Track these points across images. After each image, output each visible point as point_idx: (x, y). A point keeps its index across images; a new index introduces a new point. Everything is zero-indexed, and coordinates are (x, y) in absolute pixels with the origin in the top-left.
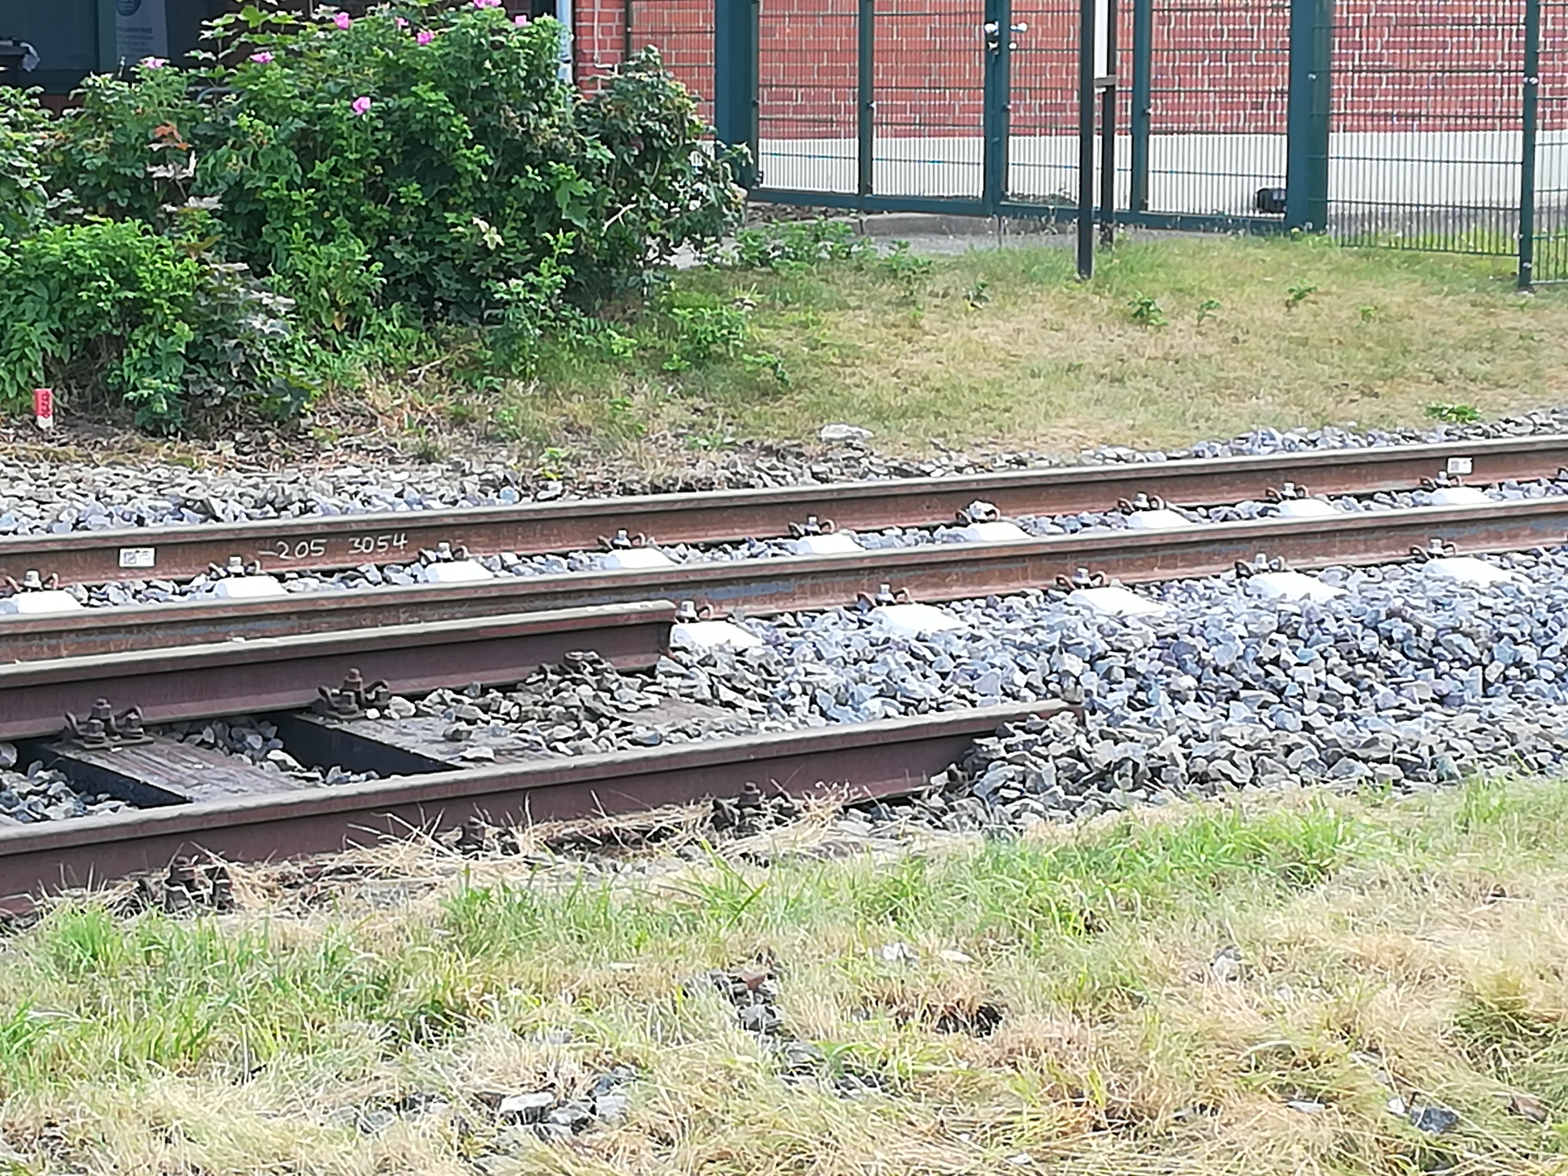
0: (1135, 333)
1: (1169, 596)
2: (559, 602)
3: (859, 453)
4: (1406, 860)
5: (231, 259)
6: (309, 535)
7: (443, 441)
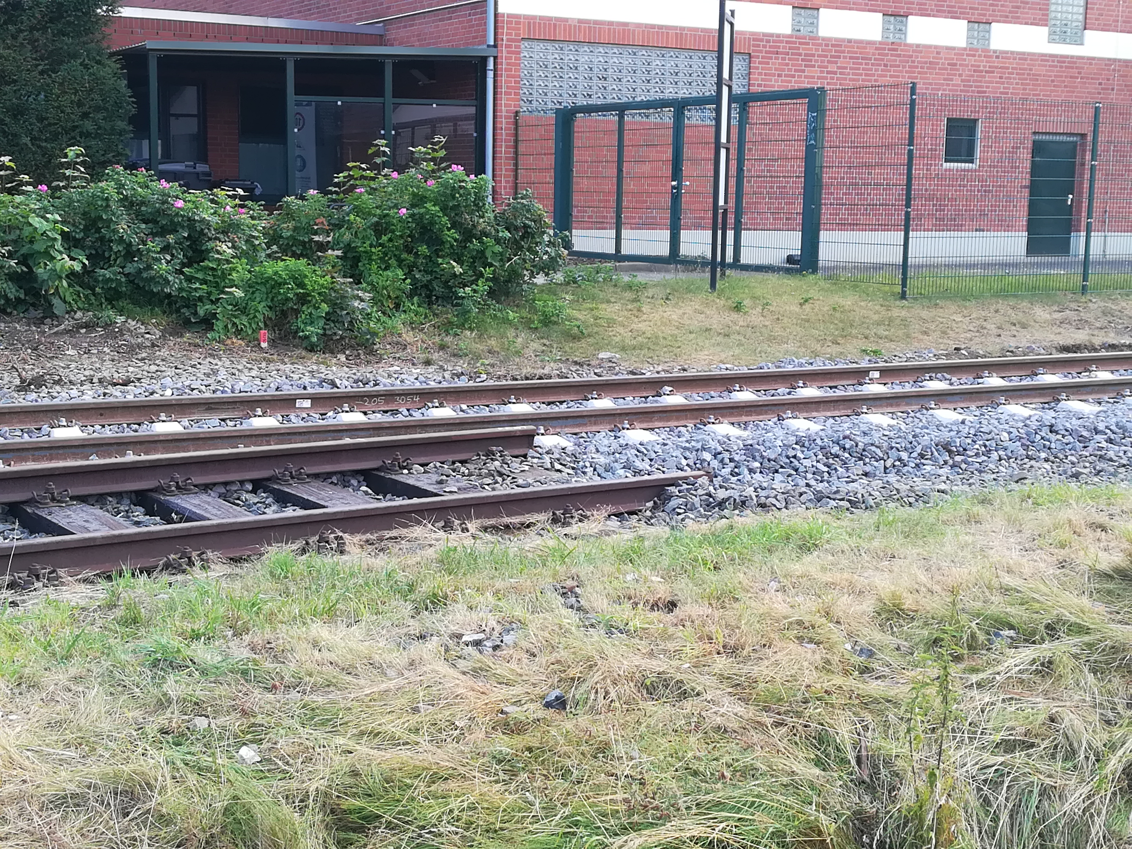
0: (735, 316)
1: (749, 428)
2: (485, 426)
3: (614, 365)
4: (853, 542)
5: (345, 276)
6: (377, 395)
7: (435, 356)
